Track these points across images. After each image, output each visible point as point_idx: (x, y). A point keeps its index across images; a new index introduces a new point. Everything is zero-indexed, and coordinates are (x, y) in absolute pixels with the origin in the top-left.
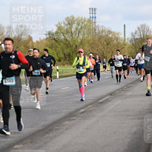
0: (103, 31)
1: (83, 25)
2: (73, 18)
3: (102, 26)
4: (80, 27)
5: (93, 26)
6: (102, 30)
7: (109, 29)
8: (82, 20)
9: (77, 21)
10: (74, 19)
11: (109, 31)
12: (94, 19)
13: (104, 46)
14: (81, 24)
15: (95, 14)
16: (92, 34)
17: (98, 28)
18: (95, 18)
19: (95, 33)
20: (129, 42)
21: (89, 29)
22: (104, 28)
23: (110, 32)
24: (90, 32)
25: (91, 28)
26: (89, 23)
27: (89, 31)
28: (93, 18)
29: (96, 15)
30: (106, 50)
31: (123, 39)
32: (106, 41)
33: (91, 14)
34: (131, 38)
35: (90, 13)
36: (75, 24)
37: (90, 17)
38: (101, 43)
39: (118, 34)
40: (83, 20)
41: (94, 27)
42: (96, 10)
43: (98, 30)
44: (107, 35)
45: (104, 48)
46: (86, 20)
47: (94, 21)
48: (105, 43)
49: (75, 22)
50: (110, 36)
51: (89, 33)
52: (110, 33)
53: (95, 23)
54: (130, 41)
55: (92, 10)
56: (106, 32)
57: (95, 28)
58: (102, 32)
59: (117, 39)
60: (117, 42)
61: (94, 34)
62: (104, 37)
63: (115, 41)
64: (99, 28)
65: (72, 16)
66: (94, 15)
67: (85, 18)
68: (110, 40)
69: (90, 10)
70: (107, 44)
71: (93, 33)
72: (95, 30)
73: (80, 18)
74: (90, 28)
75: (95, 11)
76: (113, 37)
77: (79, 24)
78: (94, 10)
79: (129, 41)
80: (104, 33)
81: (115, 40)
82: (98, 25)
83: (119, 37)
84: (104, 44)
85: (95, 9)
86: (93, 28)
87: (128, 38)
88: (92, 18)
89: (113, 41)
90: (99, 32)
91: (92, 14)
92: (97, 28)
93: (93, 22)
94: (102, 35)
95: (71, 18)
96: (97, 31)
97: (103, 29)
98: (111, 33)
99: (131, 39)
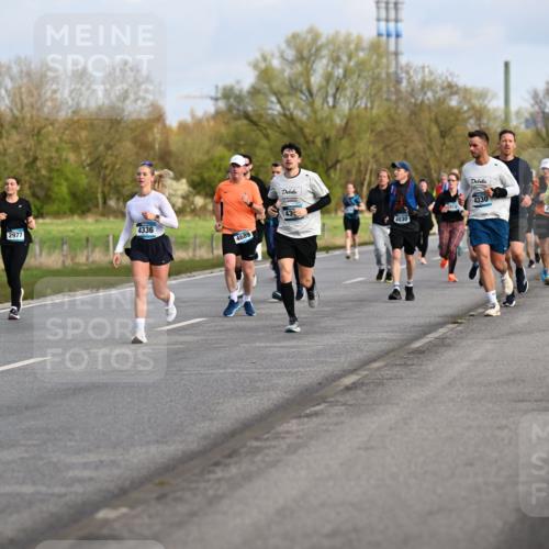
0: (425, 86)
1: (352, 64)
2: (316, 36)
3: (423, 68)
4: (341, 71)
5: (388, 67)
6: (424, 81)
7: (450, 79)
8: (347, 43)
9: (331, 47)
10: (319, 43)
11: (450, 86)
12: (392, 40)
13: (430, 140)
14: (345, 58)
15: (397, 21)
16: (385, 96)
17: (408, 73)
18: (398, 36)
19: (398, 92)
20: (523, 126)
21: (373, 79)
22: (431, 73)
23: (451, 89)
24: (379, 90)
25: (384, 75)
26: (375, 57)
27: (375, 86)
28: (388, 35)
29: (399, 24)
30: (438, 154)
31: (501, 113)
32: (436, 122)
33: (383, 24)
34: (531, 110)
35: (378, 20)
36: (325, 61)
37: (379, 35)
38: (417, 130)
39: (483, 95)
40: (352, 47)
41: (392, 70)
42: (399, 6)
43: (409, 82)
44: (440, 102)
45: (430, 148)
46: (365, 44)
47: (392, 48)
48: (435, 130)
49: (325, 52)
50: (454, 102)
51: (373, 93)
52: (452, 94)
53: (396, 54)
54: (527, 121)
55: (387, 9)
56: (439, 88)
57: (396, 73)
58: (423, 87)
59: (479, 113)
60: (479, 125)
61: (394, 98)
62: (429, 107)
63: (472, 121)
64: (412, 73)
65: (311, 30)
66: (392, 25)
67: (360, 39)
68: (452, 118)
69: (378, 8)
70: (443, 134)
71: (388, 91)
72: (399, 82)
73: (341, 38)
74: (379, 74)
75: (396, 9)
76: (465, 108)
77: (336, 60)
78: (391, 6)
79: (523, 120)
80: (430, 94)
81: (470, 117)
82: (407, 65)
83: (485, 106)
84: (429, 132)
85: (396, 4)
86: (388, 75)
87: (518, 113)
88: (384, 38)
89: (466, 121)
90: (413, 90)
91: (387, 20)
92: (404, 75)
93: (388, 53)
94: (422, 102)
95: (309, 37)
96: (404, 84)
97: (427, 79)
98: (456, 93)
99: (532, 114)
